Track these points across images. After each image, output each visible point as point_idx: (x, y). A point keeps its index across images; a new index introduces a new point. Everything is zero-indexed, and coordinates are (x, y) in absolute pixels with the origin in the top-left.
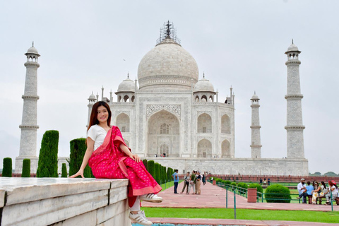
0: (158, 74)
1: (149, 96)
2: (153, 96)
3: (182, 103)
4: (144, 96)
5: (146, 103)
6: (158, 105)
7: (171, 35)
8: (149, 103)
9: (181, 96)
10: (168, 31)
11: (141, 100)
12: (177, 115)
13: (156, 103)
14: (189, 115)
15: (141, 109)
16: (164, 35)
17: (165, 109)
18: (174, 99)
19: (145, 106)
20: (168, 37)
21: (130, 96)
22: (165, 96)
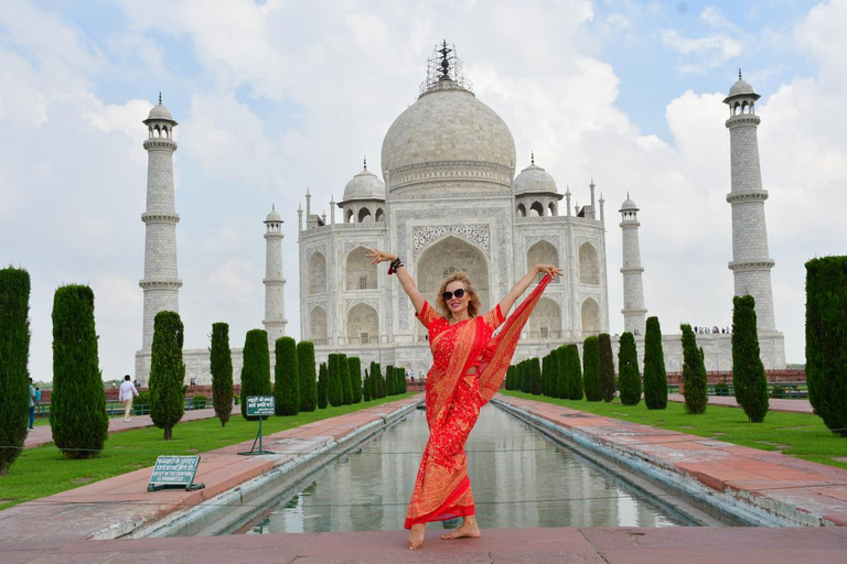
0: (430, 159)
1: (418, 207)
2: (426, 207)
3: (491, 221)
4: (406, 207)
5: (411, 223)
6: (439, 228)
7: (451, 74)
8: (418, 223)
9: (488, 205)
10: (445, 64)
11: (400, 216)
12: (481, 247)
13: (436, 222)
14: (509, 247)
15: (401, 236)
16: (436, 74)
17: (455, 234)
18: (474, 213)
19: (409, 230)
20: (445, 78)
21: (373, 208)
22: (454, 206)
